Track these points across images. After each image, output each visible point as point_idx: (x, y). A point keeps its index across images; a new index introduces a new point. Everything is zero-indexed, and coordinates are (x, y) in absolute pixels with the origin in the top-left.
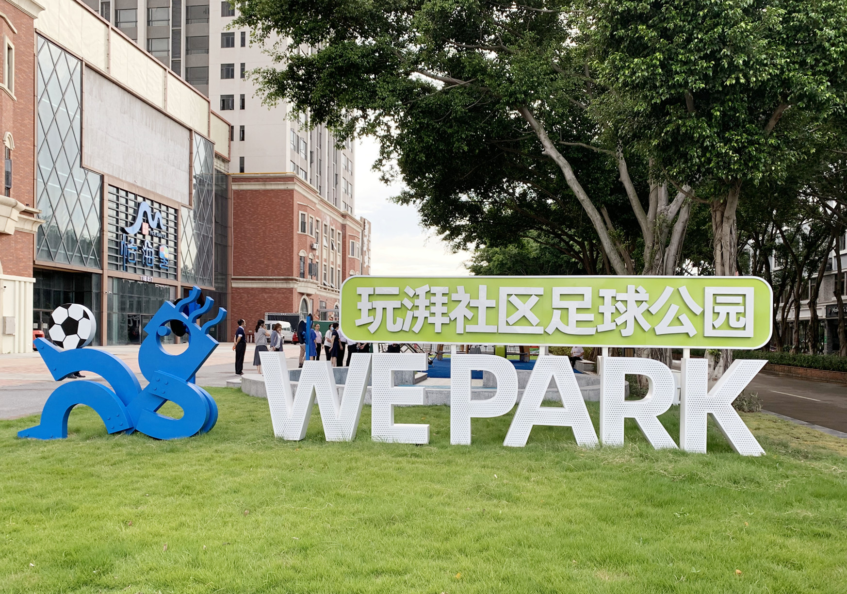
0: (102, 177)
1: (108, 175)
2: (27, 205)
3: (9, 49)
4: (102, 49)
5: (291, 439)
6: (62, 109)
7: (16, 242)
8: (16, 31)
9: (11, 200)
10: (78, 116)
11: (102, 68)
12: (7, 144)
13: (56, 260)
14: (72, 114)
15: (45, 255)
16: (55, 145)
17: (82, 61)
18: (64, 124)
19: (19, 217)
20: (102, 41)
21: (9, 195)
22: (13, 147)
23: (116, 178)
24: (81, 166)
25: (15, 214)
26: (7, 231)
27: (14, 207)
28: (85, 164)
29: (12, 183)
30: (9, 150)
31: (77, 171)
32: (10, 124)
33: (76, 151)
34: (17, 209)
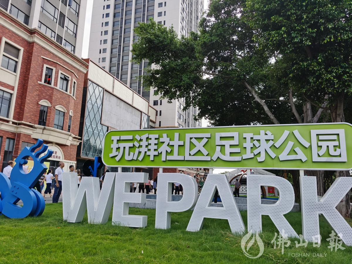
0: (108, 127)
1: (110, 127)
2: (76, 135)
3: (75, 83)
4: (112, 85)
5: (71, 222)
6: (96, 104)
7: (71, 148)
8: (78, 77)
9: (69, 133)
10: (101, 107)
11: (111, 91)
12: (71, 114)
13: (89, 156)
14: (99, 106)
15: (85, 154)
16: (92, 116)
17: (104, 89)
18: (96, 109)
19: (72, 140)
20: (112, 82)
21: (69, 132)
22: (73, 115)
23: (113, 128)
24: (101, 124)
25: (71, 138)
26: (67, 144)
27: (70, 136)
28: (102, 123)
29: (71, 127)
30: (71, 116)
31: (99, 125)
32: (73, 107)
33: (99, 118)
34: (72, 136)
